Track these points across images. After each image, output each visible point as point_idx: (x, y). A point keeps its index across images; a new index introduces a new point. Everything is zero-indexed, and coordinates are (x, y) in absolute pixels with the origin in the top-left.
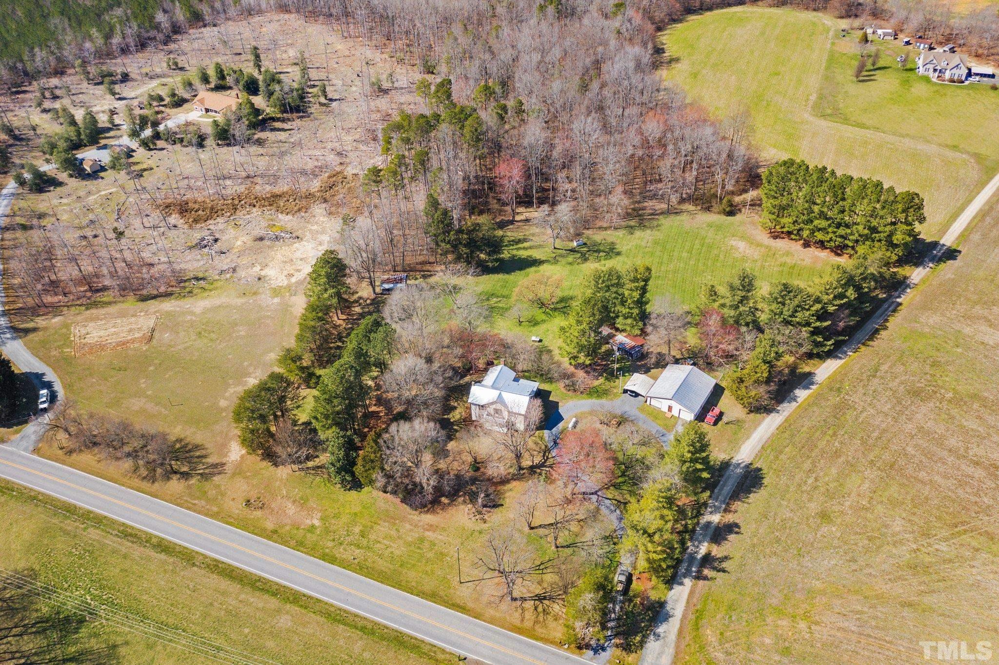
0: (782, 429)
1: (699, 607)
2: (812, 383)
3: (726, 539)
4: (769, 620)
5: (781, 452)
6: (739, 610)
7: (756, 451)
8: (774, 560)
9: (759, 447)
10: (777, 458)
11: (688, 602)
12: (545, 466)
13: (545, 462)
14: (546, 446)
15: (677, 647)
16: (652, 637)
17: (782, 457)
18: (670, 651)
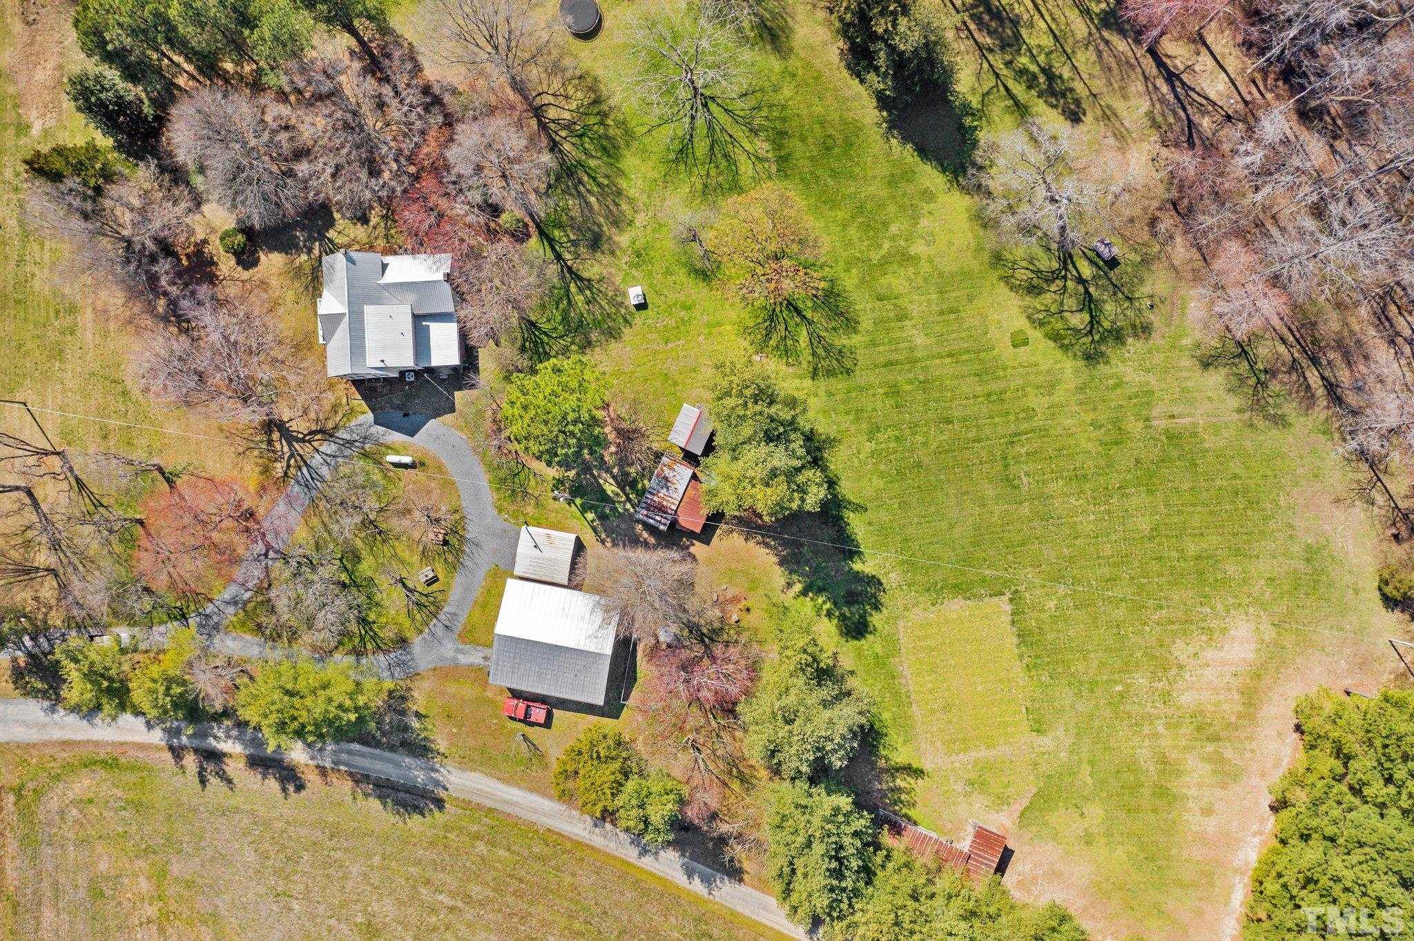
0: (552, 838)
1: (123, 760)
2: (707, 880)
3: (264, 777)
4: (141, 863)
5: (493, 844)
6: (140, 819)
7: (476, 799)
8: (250, 857)
9: (489, 804)
10: (477, 837)
11: (122, 744)
12: (290, 445)
13: (298, 440)
14: (336, 428)
15: (45, 744)
16: (46, 704)
17: (481, 847)
18: (34, 736)
